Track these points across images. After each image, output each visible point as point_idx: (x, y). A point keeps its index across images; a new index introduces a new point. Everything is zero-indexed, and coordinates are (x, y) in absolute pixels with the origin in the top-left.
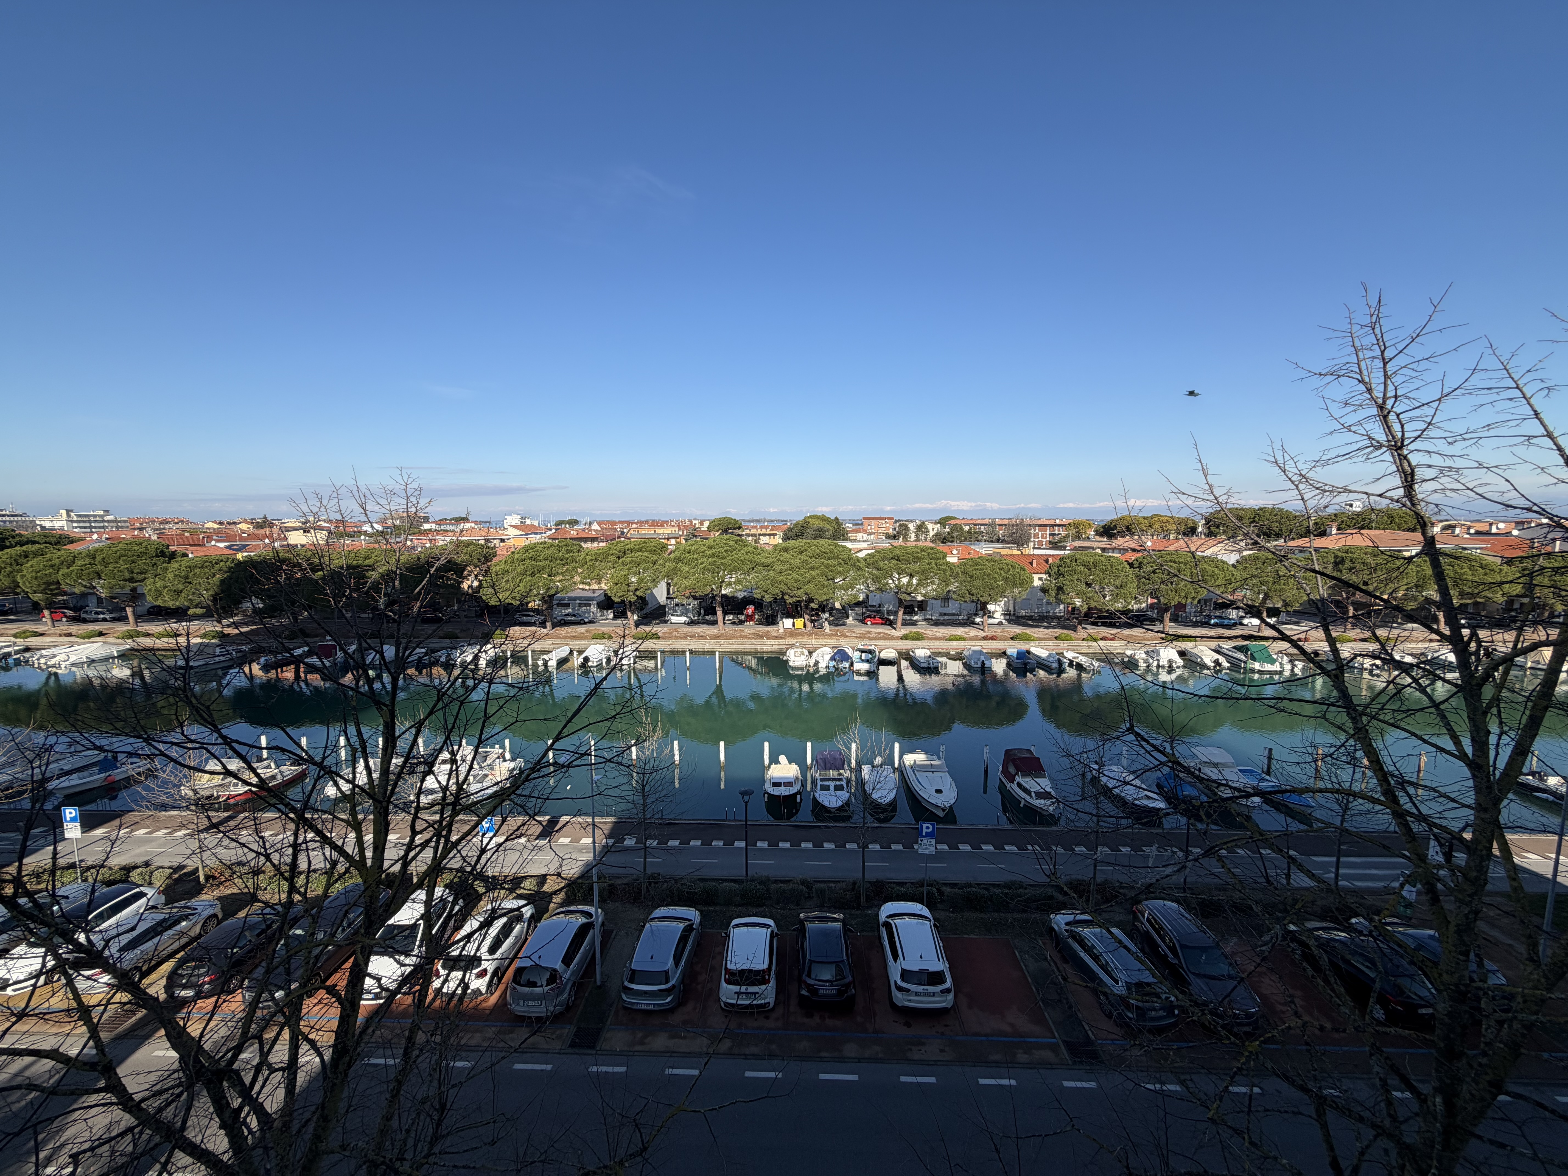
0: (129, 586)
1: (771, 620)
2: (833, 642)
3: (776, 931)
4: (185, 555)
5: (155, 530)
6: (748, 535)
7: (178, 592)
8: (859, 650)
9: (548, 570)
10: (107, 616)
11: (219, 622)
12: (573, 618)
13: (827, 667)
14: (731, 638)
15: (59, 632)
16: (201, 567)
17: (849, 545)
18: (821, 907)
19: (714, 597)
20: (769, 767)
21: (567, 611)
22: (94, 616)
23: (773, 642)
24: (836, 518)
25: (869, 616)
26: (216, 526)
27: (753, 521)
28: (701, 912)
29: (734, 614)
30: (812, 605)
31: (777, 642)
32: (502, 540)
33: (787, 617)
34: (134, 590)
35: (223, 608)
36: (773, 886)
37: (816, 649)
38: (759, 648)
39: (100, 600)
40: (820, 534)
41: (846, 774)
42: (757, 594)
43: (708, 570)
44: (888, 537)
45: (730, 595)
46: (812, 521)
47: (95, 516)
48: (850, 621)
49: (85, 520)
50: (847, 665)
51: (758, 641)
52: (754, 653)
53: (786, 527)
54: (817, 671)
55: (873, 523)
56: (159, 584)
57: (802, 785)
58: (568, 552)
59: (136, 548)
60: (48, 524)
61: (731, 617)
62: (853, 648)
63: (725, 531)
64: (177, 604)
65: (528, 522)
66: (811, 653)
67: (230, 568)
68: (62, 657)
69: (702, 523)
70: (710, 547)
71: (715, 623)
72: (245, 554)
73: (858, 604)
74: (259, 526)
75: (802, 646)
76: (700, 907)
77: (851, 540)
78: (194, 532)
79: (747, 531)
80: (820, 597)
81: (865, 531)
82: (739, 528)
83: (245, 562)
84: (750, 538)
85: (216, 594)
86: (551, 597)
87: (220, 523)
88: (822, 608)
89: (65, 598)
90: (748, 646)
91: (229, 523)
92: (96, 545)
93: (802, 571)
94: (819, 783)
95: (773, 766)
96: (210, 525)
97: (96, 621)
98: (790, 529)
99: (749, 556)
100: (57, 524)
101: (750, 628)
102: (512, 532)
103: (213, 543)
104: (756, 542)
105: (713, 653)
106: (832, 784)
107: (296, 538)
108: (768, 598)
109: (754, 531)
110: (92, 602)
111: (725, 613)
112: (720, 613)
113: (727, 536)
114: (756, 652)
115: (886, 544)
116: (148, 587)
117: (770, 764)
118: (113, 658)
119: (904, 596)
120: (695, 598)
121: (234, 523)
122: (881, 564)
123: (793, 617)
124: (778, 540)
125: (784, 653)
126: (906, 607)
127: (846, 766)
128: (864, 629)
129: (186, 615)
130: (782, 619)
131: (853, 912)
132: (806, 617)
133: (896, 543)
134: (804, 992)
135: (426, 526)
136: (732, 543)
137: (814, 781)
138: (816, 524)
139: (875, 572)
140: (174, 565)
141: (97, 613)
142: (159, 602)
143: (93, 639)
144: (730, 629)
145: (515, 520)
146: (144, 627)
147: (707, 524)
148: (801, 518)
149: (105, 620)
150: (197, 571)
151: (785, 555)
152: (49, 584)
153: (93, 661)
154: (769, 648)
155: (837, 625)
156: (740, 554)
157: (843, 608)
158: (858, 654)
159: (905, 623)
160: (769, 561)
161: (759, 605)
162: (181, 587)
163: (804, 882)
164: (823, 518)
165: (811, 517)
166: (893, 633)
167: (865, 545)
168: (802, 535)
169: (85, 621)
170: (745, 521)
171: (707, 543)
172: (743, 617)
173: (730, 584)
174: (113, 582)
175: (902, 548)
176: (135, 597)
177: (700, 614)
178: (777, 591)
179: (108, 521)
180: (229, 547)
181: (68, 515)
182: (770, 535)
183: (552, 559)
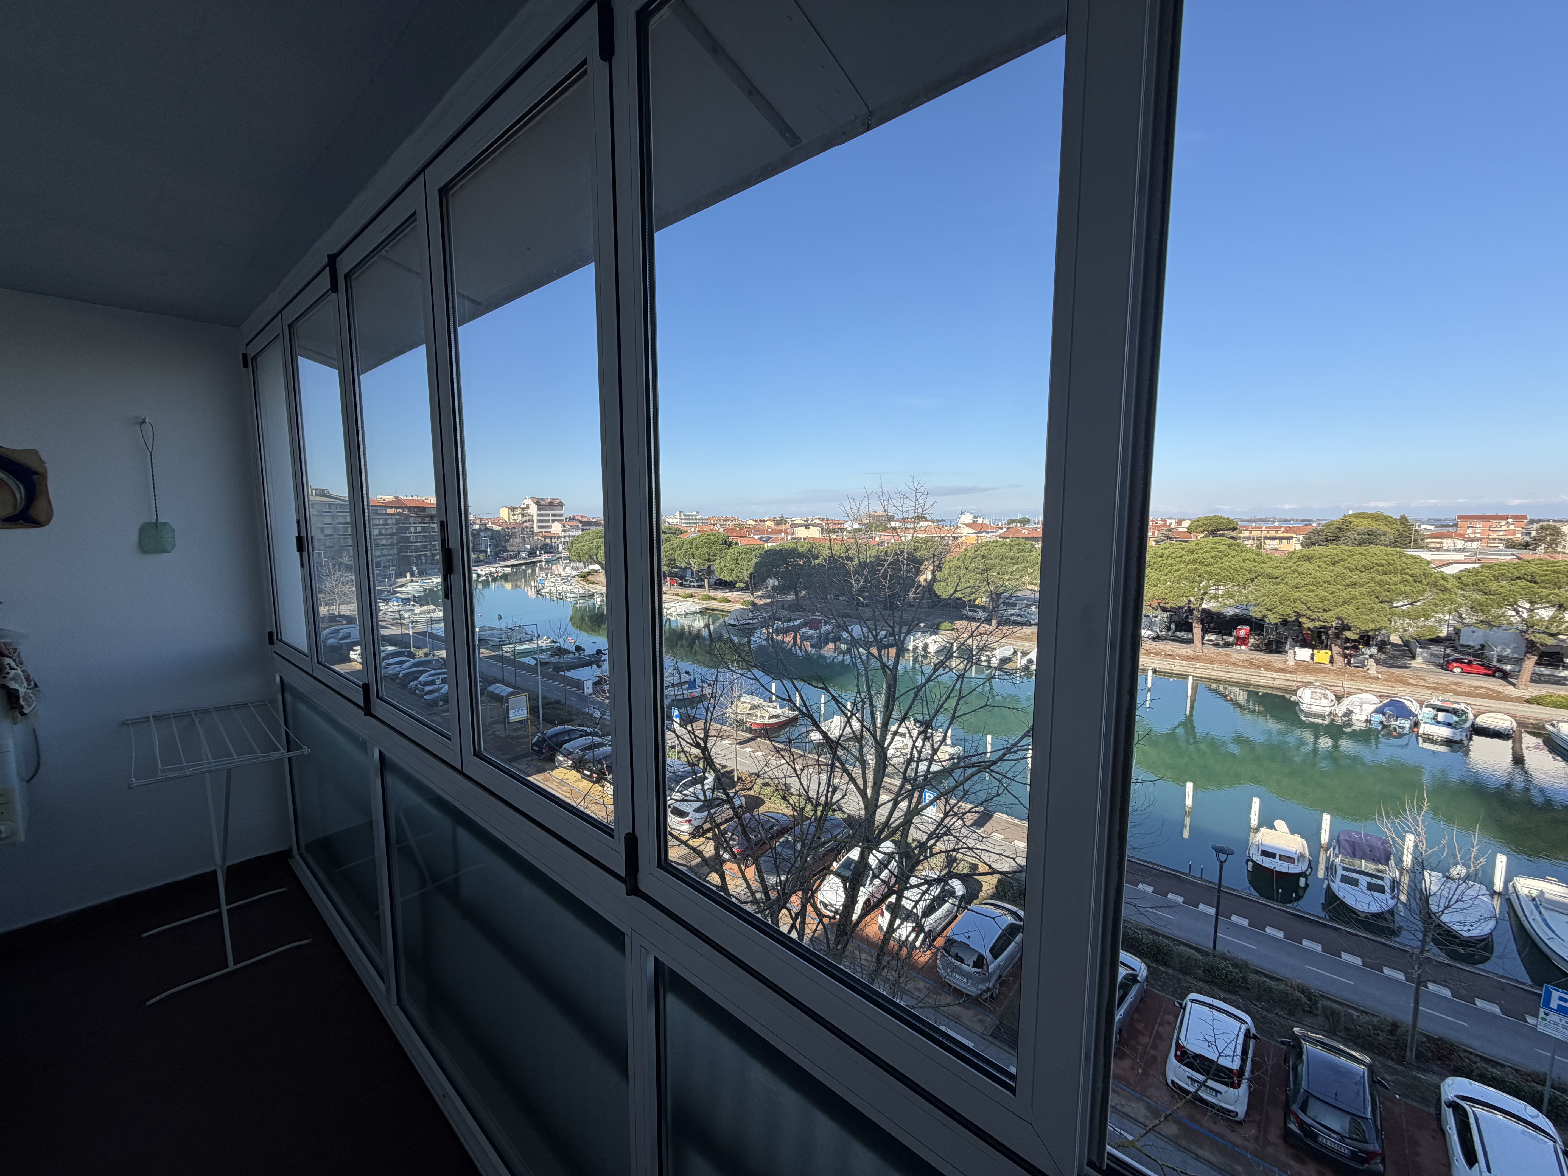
0: (708, 564)
1: (1275, 647)
2: (1383, 689)
3: (1253, 1031)
4: (737, 544)
5: (721, 525)
6: (1248, 538)
7: (732, 570)
8: (1432, 706)
9: (998, 568)
10: (695, 584)
11: (752, 594)
12: (1019, 619)
13: (1368, 721)
14: (1212, 662)
15: (673, 592)
16: (745, 553)
17: (1426, 555)
18: (1331, 1033)
19: (1190, 611)
20: (1257, 830)
21: (1013, 611)
22: (689, 583)
23: (1275, 675)
24: (1403, 518)
25: (1457, 660)
26: (754, 523)
27: (1255, 521)
28: (1148, 967)
29: (1219, 634)
30: (1348, 634)
31: (1282, 676)
32: (956, 538)
33: (1302, 646)
34: (709, 567)
35: (755, 584)
36: (1252, 977)
37: (1349, 694)
38: (1252, 680)
39: (692, 572)
40: (1369, 538)
41: (1391, 872)
42: (1255, 613)
43: (1186, 578)
44: (1511, 545)
45: (1214, 610)
46: (1356, 521)
47: (692, 516)
48: (1418, 662)
49: (688, 518)
50: (1407, 724)
51: (1251, 671)
52: (1244, 686)
53: (1309, 529)
54: (1349, 724)
55: (1479, 524)
56: (723, 564)
57: (1310, 866)
58: (1019, 551)
59: (713, 538)
60: (671, 521)
61: (1213, 637)
62: (1421, 703)
63: (1213, 533)
64: (731, 579)
65: (980, 521)
66: (1339, 698)
67: (760, 554)
68: (673, 609)
69: (1179, 523)
70: (1192, 552)
71: (1190, 641)
72: (770, 545)
73: (1437, 641)
74: (778, 523)
75: (1324, 686)
76: (1147, 960)
77: (1429, 549)
78: (742, 527)
79: (1247, 533)
80: (1361, 623)
81: (1461, 536)
82: (1234, 529)
83: (770, 550)
84: (1250, 542)
85: (752, 573)
86: (999, 595)
87: (756, 521)
88: (1366, 640)
89: (676, 570)
90: (1236, 675)
91: (760, 521)
92: (693, 535)
93: (1332, 588)
94: (1340, 872)
95: (1264, 830)
96: (750, 522)
97: (690, 586)
98: (1317, 532)
99: (1248, 565)
100: (675, 521)
101: (1240, 653)
102: (966, 531)
103: (752, 535)
104: (1259, 546)
105: (1185, 677)
106: (1363, 880)
107: (801, 533)
108: (1273, 619)
109: (1256, 533)
110: (689, 573)
111: (1205, 631)
112: (1197, 629)
113: (1217, 539)
114: (1248, 685)
115: (1508, 557)
116: (716, 567)
117: (1260, 826)
118: (697, 613)
119: (1539, 638)
120: (1165, 610)
121: (764, 521)
122: (1493, 586)
123: (1313, 647)
124: (1295, 545)
125: (1294, 692)
126: (1542, 655)
127: (1392, 862)
128: (1445, 678)
129: (735, 587)
130: (1293, 647)
131: (1389, 1063)
132: (1336, 649)
133: (1528, 555)
134: (1292, 1126)
135: (893, 524)
136: (1223, 548)
137: (1331, 868)
138: (1363, 525)
139: (1477, 596)
140: (731, 551)
141: (691, 582)
142: (721, 577)
143: (688, 599)
144: (1209, 651)
145: (967, 519)
146: (714, 594)
147: (1186, 524)
148: (1337, 517)
149: (694, 586)
150: (743, 556)
151: (1307, 564)
152: (671, 560)
153: (687, 614)
154: (1269, 683)
155: (1392, 666)
156: (1234, 561)
157: (1406, 643)
158: (1429, 712)
159: (1537, 679)
160: (1277, 572)
161: (1257, 626)
162: (733, 566)
163: (1303, 990)
164: (1378, 517)
165: (1356, 516)
166: (1509, 690)
167: (1460, 557)
168: (1336, 539)
169: (685, 587)
170: (1242, 521)
171: (1187, 546)
172: (1230, 639)
173: (1215, 597)
174: (700, 560)
175: (1541, 562)
176: (710, 572)
177: (1169, 629)
178: (1289, 611)
179: (699, 519)
180: (761, 539)
181: (680, 516)
182: (1281, 539)
183: (1003, 558)
